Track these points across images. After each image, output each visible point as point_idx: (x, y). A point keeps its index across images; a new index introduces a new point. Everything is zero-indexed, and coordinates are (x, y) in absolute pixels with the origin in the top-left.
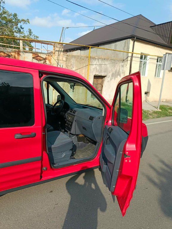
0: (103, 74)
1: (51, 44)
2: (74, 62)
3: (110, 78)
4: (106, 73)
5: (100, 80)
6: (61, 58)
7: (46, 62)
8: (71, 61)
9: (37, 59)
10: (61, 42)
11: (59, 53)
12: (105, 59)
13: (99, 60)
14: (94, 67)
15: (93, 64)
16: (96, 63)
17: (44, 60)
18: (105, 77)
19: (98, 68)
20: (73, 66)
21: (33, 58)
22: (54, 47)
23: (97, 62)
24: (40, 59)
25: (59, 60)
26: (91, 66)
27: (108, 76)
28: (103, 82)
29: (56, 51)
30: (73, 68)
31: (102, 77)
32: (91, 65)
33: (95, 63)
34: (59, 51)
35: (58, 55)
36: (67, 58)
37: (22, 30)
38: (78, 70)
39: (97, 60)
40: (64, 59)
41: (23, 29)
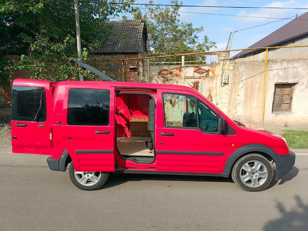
0: (290, 81)
1: (215, 54)
2: (244, 70)
3: (304, 86)
4: (296, 79)
5: (287, 90)
6: (226, 67)
7: (208, 74)
8: (239, 69)
9: (198, 73)
10: (228, 50)
11: (225, 63)
12: (293, 61)
13: (282, 63)
14: (274, 72)
15: (272, 69)
16: (278, 67)
17: (207, 73)
18: (294, 84)
19: (281, 73)
20: (242, 75)
21: (194, 72)
22: (219, 56)
23: (280, 66)
24: (201, 72)
25: (224, 70)
26: (270, 72)
27: (300, 83)
28: (292, 92)
29: (221, 60)
30: (243, 77)
31: (291, 85)
32: (269, 70)
33: (276, 67)
34: (224, 60)
35: (223, 65)
36: (234, 67)
37: (196, 40)
38: (250, 79)
39: (279, 64)
40: (231, 68)
41: (197, 38)
